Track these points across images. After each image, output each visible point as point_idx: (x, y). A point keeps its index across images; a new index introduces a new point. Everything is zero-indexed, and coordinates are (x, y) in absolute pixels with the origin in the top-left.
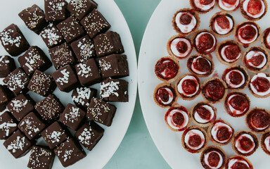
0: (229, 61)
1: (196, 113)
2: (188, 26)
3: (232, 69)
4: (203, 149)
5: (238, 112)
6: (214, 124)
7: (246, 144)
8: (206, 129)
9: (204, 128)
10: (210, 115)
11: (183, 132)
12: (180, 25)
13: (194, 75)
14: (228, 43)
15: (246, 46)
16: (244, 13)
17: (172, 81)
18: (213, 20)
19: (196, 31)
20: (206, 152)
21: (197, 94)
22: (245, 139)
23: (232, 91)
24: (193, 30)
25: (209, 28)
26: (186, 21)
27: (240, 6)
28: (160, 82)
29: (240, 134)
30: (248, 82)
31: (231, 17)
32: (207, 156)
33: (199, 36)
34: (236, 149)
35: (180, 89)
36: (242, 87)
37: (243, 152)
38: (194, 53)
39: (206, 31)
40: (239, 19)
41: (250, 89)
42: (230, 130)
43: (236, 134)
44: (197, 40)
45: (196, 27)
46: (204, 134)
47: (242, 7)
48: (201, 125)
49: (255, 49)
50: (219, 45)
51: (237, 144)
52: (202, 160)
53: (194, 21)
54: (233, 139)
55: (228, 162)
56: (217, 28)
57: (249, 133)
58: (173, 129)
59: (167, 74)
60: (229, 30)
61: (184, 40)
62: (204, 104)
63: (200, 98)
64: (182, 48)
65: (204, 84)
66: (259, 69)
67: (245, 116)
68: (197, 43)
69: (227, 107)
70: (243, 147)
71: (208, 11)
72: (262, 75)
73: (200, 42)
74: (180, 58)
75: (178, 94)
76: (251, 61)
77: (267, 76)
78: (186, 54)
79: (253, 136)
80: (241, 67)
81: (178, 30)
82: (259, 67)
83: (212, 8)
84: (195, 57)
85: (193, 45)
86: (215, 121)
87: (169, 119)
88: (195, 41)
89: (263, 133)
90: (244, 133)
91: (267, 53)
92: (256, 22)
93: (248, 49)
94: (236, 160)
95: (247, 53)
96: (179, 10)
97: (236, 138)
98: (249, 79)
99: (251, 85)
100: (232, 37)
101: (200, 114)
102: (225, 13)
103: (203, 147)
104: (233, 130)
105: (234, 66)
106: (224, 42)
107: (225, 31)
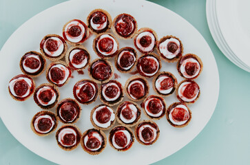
0: (129, 88)
1: (79, 51)
2: (166, 49)
3: (121, 90)
4: (43, 55)
5: (78, 91)
6: (69, 68)
7: (45, 97)
8: (63, 59)
9: (64, 57)
10: (77, 64)
11: (62, 36)
12: (167, 41)
13: (117, 53)
14: (146, 88)
15: (143, 105)
16: (175, 105)
17: (113, 29)
18: (170, 76)
19: (161, 58)
20: (41, 57)
21: (99, 54)
22: (51, 96)
23: (99, 88)
24: (162, 55)
25: (162, 70)
26: (171, 48)
27: (182, 102)
28: (113, 17)
29: (55, 91)
30: (107, 104)
31: (171, 93)
32: (36, 57)
33: (155, 60)
34: (42, 87)
35: (104, 36)
36: (103, 98)
37: (38, 93)
38: (139, 55)
39: (159, 68)
40: (169, 102)
41: (100, 106)
42: (61, 82)
43: (57, 88)
44: (152, 58)
45: (165, 58)
46: (59, 56)
47: (180, 104)
48: (67, 54)
49: (139, 112)
50: (145, 79)
51: (46, 88)
52: (32, 53)
53: (170, 56)
54: (52, 85)
55: (29, 78)
56: (162, 78)
57: (56, 101)
58: (65, 26)
59: (120, 25)
60: (159, 89)
61: (152, 45)
62: (88, 60)
63: (94, 57)
64: (145, 42)
65: (108, 62)
66: (119, 116)
67: (74, 98)
68: (148, 57)
69: (83, 81)
70: (42, 95)
71: (179, 72)
72: (113, 117)
73: (149, 60)
74: (135, 40)
75: (100, 34)
76: (128, 108)
77: (112, 122)
78: (139, 45)
79: (54, 104)
80: (122, 99)
81: (164, 39)
82: (121, 116)
83: (182, 75)
84: (135, 54)
85: (146, 54)
86: (71, 68)
87: (76, 23)
88: (150, 55)
89: (56, 114)
90: (57, 96)
91: (134, 124)
92: (165, 116)
93: (139, 107)
94: (30, 86)
95: (135, 106)
96: (182, 43)
97: (53, 88)
98: (110, 105)
99: (104, 107)
100: (152, 92)
101: (78, 53)
102: (176, 87)
103: (46, 54)
104: (61, 86)
105: (124, 92)
106: (147, 85)
107: (158, 85)
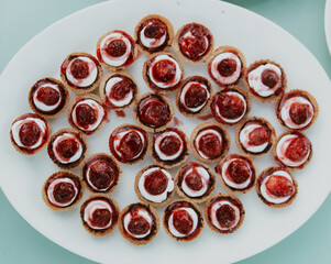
0: (197, 140)
1: (120, 79)
2: (260, 81)
3: (185, 144)
4: (65, 84)
5: (117, 143)
6: (104, 106)
7: (67, 149)
8: (96, 92)
9: (98, 88)
10: (117, 99)
11: (95, 56)
12: (261, 69)
13: (180, 85)
14: (225, 142)
15: (218, 170)
16: (271, 171)
17: (175, 47)
18: (264, 124)
19: (250, 94)
20: (61, 87)
21: (151, 85)
22: (75, 149)
23: (150, 140)
24: (252, 90)
25: (251, 115)
26: (268, 80)
27: (284, 167)
28: (176, 26)
29: (82, 142)
30: (161, 164)
31: (265, 151)
32: (55, 87)
33: (241, 97)
34: (61, 133)
35: (161, 57)
36: (155, 155)
37: (55, 144)
38: (215, 89)
39: (247, 111)
40: (261, 166)
41: (150, 167)
42: (91, 128)
43: (84, 136)
44: (235, 94)
45: (256, 94)
46: (89, 87)
47: (279, 169)
48: (103, 84)
49: (211, 182)
50: (223, 127)
51: (68, 136)
52: (48, 80)
53: (266, 92)
54: (77, 132)
55: (42, 119)
56: (250, 128)
57: (83, 156)
58: (101, 40)
59: (186, 40)
60: (245, 145)
61: (237, 74)
62: (134, 94)
63: (144, 89)
64: (226, 68)
65: (164, 97)
66: (180, 184)
67: (110, 154)
68: (230, 93)
69: (126, 128)
70: (61, 147)
71: (279, 117)
72: (171, 186)
73: (232, 97)
74: (210, 65)
75: (155, 54)
76: (195, 172)
77: (169, 194)
78: (216, 74)
79: (78, 161)
80: (186, 157)
81: (256, 66)
82: (184, 184)
83: (283, 124)
84: (209, 88)
85: (227, 88)
86: (107, 106)
87: (118, 36)
88: (233, 90)
89: (81, 178)
90: (85, 149)
91: (204, 199)
92: (254, 189)
93: (213, 171)
94: (44, 131)
95: (207, 169)
96: (285, 72)
97: (78, 136)
98: (166, 167)
99: (158, 169)
100: (233, 149)
101: (120, 83)
102: (274, 142)
103: (70, 84)
104: (90, 133)
105: (188, 146)
106: (227, 137)
107: (244, 138)
